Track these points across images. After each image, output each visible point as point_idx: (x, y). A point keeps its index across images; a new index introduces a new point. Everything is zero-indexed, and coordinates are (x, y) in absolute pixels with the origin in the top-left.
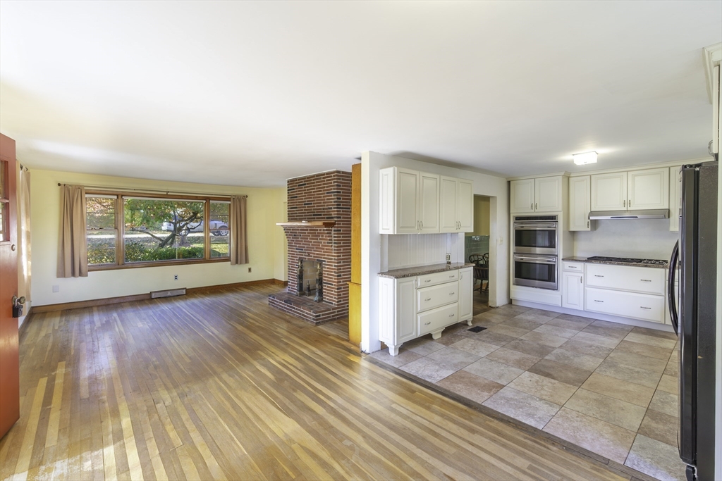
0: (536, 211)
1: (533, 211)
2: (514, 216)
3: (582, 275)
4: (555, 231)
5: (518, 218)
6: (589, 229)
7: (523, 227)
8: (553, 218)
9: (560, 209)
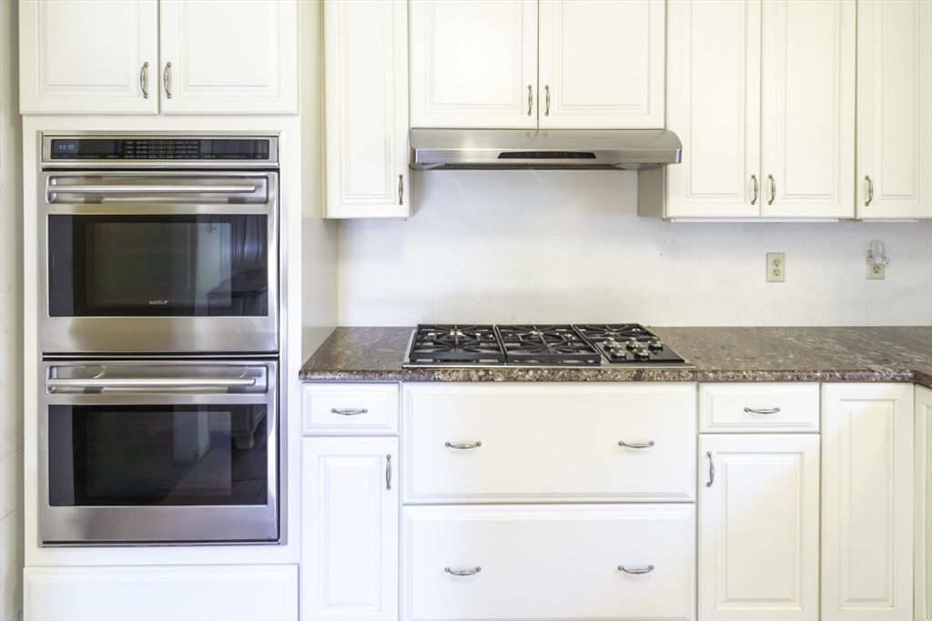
0: (168, 105)
1: (151, 105)
2: (42, 136)
3: (390, 446)
4: (262, 219)
5: (60, 148)
6: (404, 210)
7: (95, 199)
8: (254, 149)
9: (290, 102)
